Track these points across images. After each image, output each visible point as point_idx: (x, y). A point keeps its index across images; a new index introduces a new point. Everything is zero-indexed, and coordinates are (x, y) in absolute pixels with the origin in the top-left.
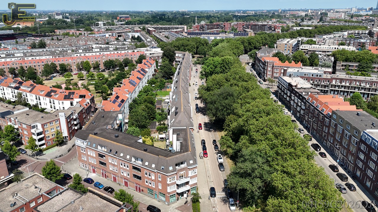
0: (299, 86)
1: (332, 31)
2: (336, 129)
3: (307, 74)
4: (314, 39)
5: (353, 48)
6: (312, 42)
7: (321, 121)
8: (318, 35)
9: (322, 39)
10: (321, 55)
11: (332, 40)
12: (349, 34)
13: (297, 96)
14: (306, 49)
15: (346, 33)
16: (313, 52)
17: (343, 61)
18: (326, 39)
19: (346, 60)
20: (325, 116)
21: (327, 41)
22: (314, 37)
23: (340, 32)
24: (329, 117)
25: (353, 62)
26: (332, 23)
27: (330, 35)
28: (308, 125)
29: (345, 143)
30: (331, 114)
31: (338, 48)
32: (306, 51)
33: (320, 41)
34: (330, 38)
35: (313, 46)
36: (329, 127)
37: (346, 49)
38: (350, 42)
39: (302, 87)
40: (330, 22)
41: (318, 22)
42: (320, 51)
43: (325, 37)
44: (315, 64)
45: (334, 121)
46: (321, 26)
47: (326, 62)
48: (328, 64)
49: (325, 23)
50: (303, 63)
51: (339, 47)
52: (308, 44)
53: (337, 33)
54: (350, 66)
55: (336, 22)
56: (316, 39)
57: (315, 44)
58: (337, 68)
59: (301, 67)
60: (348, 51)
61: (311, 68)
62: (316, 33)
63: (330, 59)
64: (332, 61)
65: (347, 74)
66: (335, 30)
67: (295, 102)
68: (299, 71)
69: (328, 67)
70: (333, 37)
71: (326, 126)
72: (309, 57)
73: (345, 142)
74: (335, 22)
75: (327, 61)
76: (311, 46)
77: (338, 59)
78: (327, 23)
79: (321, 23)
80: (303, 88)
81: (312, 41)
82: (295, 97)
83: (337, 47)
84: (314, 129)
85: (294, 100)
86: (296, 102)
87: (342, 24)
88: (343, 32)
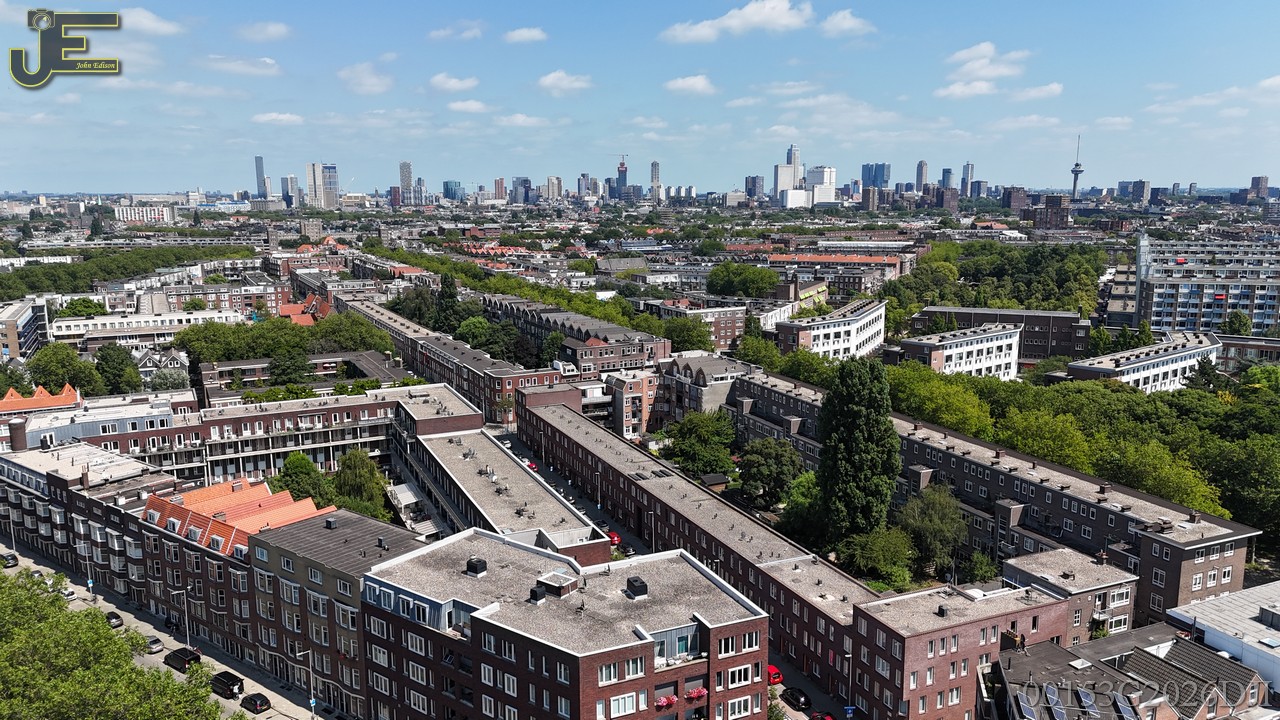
0: (94, 478)
1: (149, 265)
2: (276, 596)
3: (114, 426)
4: (95, 298)
5: (236, 314)
6: (89, 307)
7: (216, 586)
8: (105, 280)
9: (123, 295)
10: (137, 349)
11: (159, 297)
12: (206, 272)
13: (97, 519)
14: (74, 336)
15: (196, 271)
16: (106, 343)
17: (218, 360)
18: (138, 292)
19: (228, 356)
20: (226, 563)
21: (145, 301)
22: (92, 289)
23: (176, 269)
24: (241, 561)
25: (248, 357)
26: (138, 241)
27: (148, 281)
28: (169, 614)
29: (318, 633)
30: (245, 549)
31: (188, 321)
32: (77, 341)
33: (118, 301)
34: (151, 289)
35: (99, 320)
36: (250, 596)
37: (216, 320)
38: (218, 298)
39: (106, 480)
40: (131, 238)
41: (89, 239)
42: (131, 337)
43: (131, 286)
44: (128, 384)
45: (263, 572)
46: (105, 252)
47: (165, 371)
48: (175, 376)
49: (116, 241)
50: (81, 386)
51: (191, 317)
52: (77, 315)
53: (166, 270)
54: (244, 372)
55: (154, 236)
56: (100, 297)
57: (105, 314)
58: (208, 384)
59: (77, 406)
60: (223, 325)
61: (118, 400)
62: (95, 274)
63: (174, 359)
64: (183, 366)
65: (246, 400)
66: (159, 262)
67: (95, 543)
68: (77, 420)
69: (178, 386)
70: (159, 285)
71: (241, 597)
72: (96, 361)
73: (317, 631)
74: (148, 237)
75: (166, 366)
76: (90, 322)
77: (202, 357)
78: (121, 241)
79: (99, 242)
80: (111, 480)
81: (87, 303)
82: (90, 522)
83: (184, 316)
84: (199, 621)
85: (87, 537)
86: (99, 540)
87: (172, 241)
88: (188, 269)
